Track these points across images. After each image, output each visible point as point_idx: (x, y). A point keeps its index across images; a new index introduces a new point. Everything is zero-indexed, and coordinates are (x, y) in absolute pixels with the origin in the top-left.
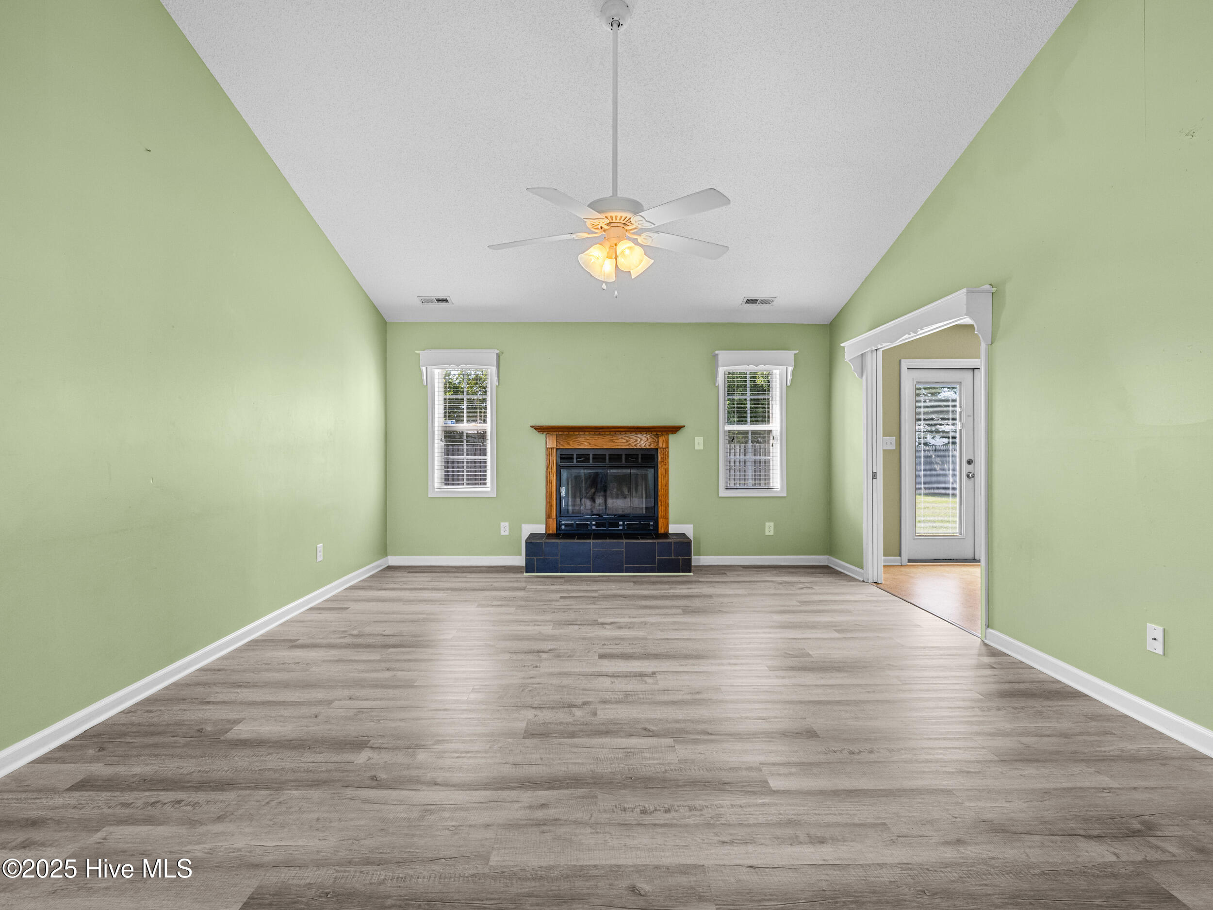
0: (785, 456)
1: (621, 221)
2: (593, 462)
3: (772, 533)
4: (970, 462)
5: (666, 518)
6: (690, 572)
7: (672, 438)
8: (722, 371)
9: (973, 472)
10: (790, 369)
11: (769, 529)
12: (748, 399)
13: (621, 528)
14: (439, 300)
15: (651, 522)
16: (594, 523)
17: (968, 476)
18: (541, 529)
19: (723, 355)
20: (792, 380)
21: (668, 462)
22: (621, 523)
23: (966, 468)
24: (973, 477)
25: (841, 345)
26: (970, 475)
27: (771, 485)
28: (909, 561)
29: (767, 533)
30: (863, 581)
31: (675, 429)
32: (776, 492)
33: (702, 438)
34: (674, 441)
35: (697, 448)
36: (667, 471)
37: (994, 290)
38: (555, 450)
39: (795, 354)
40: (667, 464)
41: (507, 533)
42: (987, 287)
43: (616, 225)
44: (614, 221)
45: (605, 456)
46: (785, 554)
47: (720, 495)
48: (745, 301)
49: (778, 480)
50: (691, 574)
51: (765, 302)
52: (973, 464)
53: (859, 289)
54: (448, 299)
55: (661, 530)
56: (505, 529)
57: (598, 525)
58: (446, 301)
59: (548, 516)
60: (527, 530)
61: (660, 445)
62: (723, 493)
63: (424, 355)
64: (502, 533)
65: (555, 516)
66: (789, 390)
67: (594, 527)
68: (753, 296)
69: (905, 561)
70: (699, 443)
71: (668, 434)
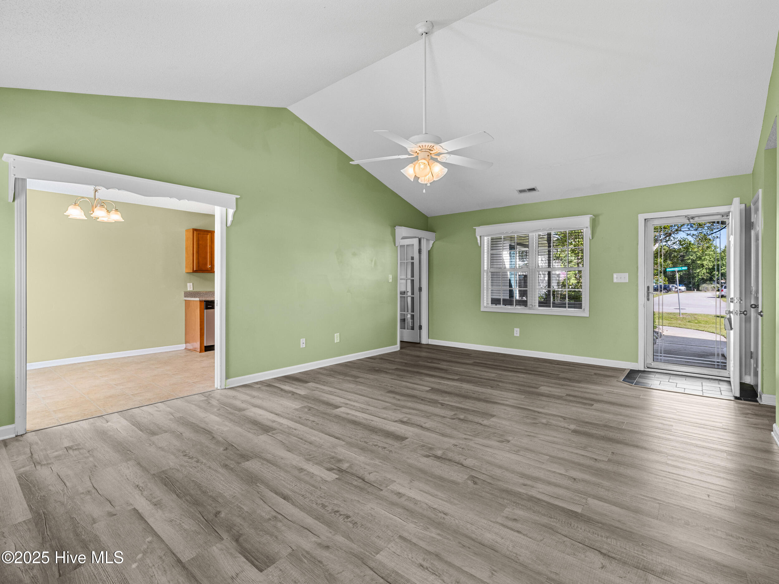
1: (428, 148)
43: (425, 150)
44: (424, 148)
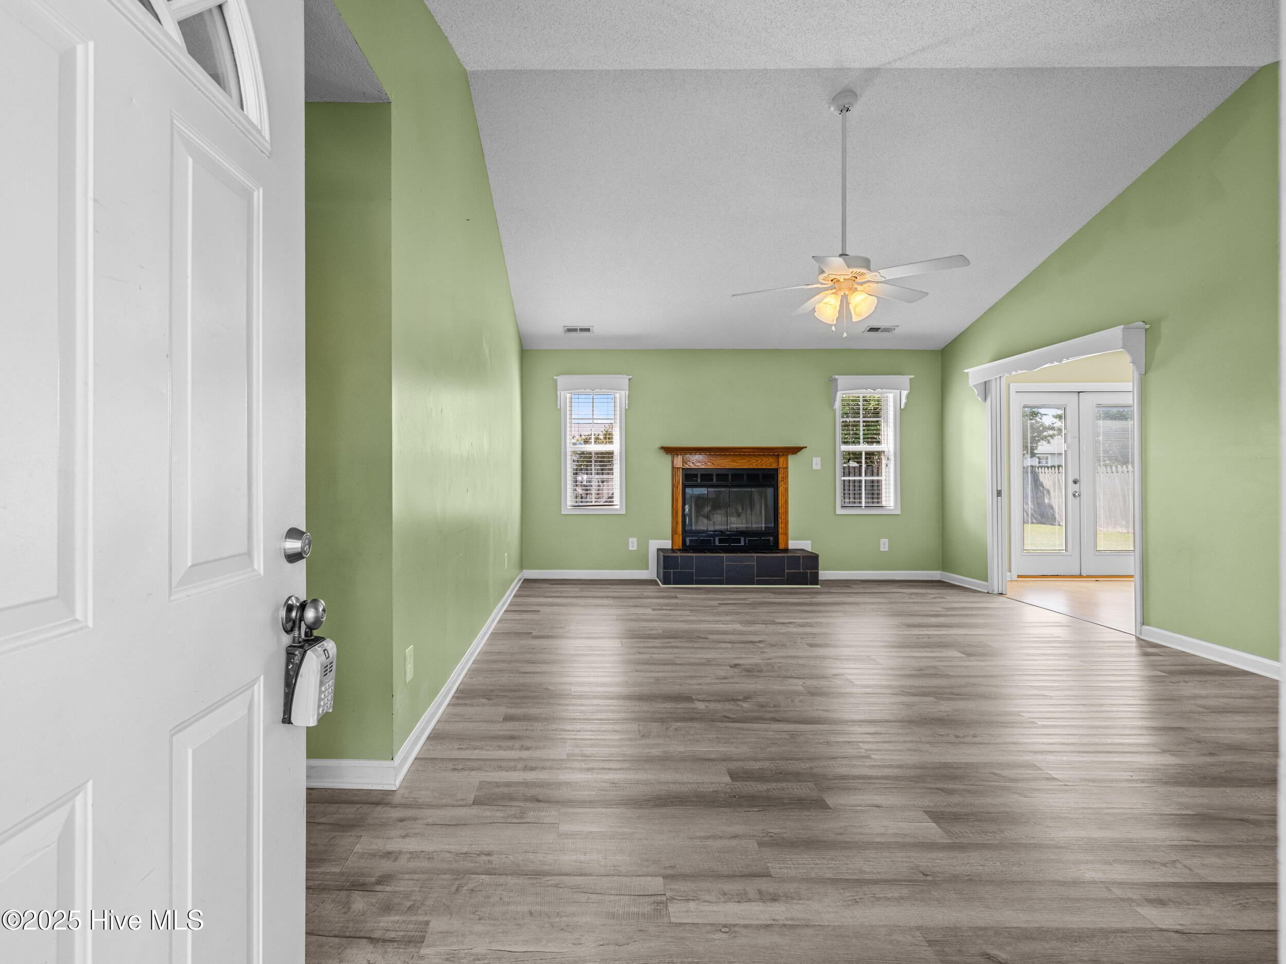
0: (899, 477)
2: (716, 481)
3: (887, 549)
4: (1075, 482)
5: (786, 534)
6: (817, 584)
7: (792, 459)
8: (840, 395)
9: (1078, 490)
10: (905, 393)
11: (884, 545)
12: (861, 421)
13: (742, 544)
14: (582, 330)
15: (771, 538)
16: (717, 539)
17: (1074, 495)
18: (667, 544)
19: (842, 380)
20: (906, 404)
21: (788, 482)
22: (742, 539)
23: (1072, 488)
24: (1079, 496)
25: (965, 371)
26: (1077, 494)
27: (884, 504)
28: (1019, 576)
29: (882, 549)
30: (988, 593)
31: (796, 450)
32: (890, 510)
33: (820, 458)
34: (793, 462)
35: (815, 467)
36: (786, 490)
37: (1147, 326)
38: (681, 470)
39: (911, 379)
40: (786, 483)
41: (635, 548)
42: (1141, 324)
45: (728, 475)
46: (898, 569)
47: (837, 513)
48: (868, 329)
49: (892, 498)
50: (819, 586)
51: (887, 330)
52: (1078, 484)
53: (980, 318)
54: (591, 328)
55: (781, 546)
56: (633, 544)
57: (721, 541)
58: (588, 330)
59: (674, 532)
60: (655, 545)
61: (781, 465)
62: (839, 511)
63: (562, 380)
64: (631, 548)
65: (680, 533)
66: (903, 413)
67: (717, 543)
68: (875, 325)
69: (1015, 578)
70: (817, 463)
71: (787, 455)
